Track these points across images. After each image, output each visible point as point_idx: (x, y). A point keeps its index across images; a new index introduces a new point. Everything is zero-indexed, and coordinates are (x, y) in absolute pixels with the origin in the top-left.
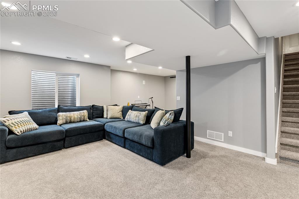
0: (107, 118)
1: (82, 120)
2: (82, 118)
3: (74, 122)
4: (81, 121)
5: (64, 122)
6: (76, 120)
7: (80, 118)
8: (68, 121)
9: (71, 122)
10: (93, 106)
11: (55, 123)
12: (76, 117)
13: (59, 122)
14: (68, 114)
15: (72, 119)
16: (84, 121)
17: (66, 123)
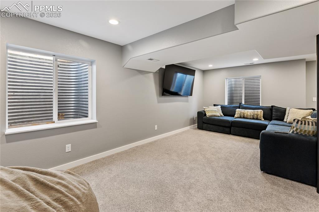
0: (286, 122)
1: (255, 118)
2: (255, 116)
3: (247, 118)
4: (253, 119)
5: (239, 116)
6: (249, 117)
7: (253, 116)
8: (242, 116)
9: (244, 118)
10: (272, 106)
11: (233, 116)
12: (249, 114)
13: (236, 116)
14: (243, 111)
15: (245, 115)
16: (257, 119)
17: (240, 117)
